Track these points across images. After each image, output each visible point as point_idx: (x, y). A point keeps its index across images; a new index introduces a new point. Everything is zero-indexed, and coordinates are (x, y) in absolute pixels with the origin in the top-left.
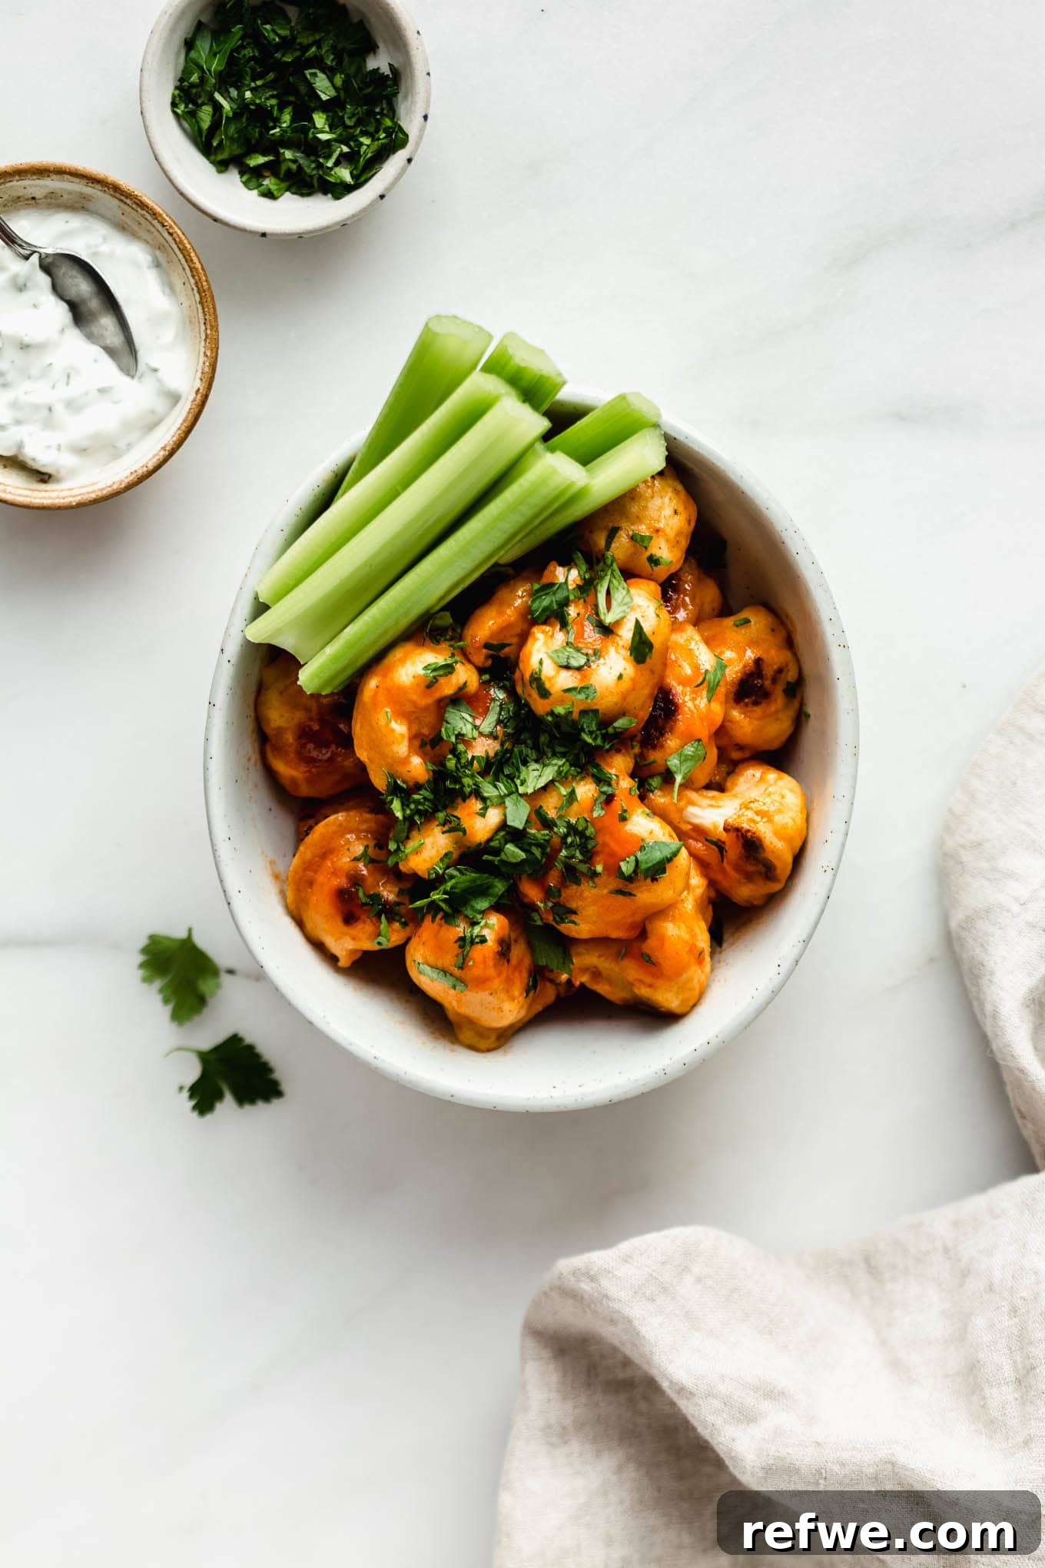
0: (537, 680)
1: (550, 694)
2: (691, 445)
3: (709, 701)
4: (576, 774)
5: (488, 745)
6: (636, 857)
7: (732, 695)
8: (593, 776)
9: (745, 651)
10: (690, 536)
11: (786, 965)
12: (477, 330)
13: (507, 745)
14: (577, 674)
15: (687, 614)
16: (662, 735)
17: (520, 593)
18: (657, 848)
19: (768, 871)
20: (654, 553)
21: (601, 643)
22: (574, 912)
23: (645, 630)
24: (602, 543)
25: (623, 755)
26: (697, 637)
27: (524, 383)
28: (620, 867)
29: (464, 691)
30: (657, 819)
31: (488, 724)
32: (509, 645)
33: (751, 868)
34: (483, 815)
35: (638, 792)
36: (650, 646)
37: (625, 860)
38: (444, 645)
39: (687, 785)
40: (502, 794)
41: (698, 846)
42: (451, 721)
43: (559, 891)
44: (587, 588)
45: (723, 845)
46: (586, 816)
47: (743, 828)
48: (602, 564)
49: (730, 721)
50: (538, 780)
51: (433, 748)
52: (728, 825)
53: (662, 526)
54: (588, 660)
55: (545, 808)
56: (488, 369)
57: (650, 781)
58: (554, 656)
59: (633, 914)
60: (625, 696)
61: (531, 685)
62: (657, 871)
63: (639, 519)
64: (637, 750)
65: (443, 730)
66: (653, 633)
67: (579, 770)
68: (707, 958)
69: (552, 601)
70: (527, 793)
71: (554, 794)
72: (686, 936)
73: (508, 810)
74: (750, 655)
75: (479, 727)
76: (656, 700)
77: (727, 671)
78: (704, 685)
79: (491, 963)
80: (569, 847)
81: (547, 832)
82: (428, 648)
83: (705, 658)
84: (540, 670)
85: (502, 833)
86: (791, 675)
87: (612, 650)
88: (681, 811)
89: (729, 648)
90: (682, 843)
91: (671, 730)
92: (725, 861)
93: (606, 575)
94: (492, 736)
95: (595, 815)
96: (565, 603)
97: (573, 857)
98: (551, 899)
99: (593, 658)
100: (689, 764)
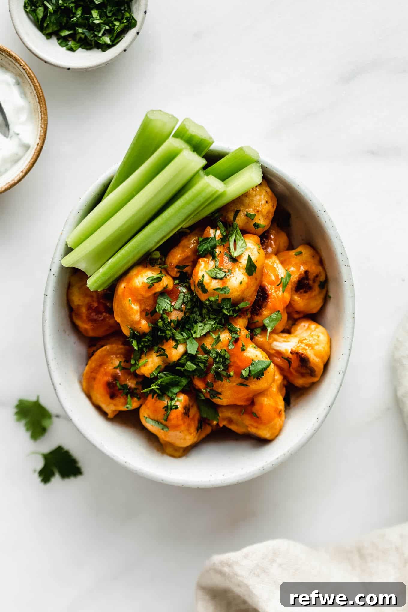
0: (201, 285)
1: (208, 291)
2: (275, 171)
3: (283, 292)
4: (220, 328)
5: (178, 314)
6: (250, 369)
7: (294, 289)
8: (229, 329)
9: (300, 267)
10: (273, 213)
11: (321, 418)
12: (171, 117)
13: (187, 315)
14: (220, 281)
15: (272, 249)
16: (261, 309)
17: (192, 241)
18: (259, 364)
19: (312, 372)
20: (256, 222)
21: (232, 266)
22: (220, 394)
23: (253, 260)
24: (232, 217)
25: (243, 318)
26: (278, 261)
27: (194, 143)
28: (242, 373)
29: (166, 289)
30: (259, 349)
31: (178, 304)
32: (187, 266)
33: (304, 371)
34: (176, 348)
35: (250, 337)
36: (255, 267)
37: (244, 369)
38: (157, 267)
39: (274, 332)
40: (185, 338)
41: (278, 360)
42: (160, 303)
43: (213, 384)
44: (225, 239)
45: (290, 360)
46: (225, 348)
47: (300, 352)
48: (231, 228)
49: (293, 301)
50: (202, 331)
51: (152, 316)
52: (293, 351)
53: (261, 209)
54: (226, 275)
55: (205, 345)
56: (176, 136)
57: (256, 330)
58: (209, 273)
59: (248, 395)
60: (243, 291)
61: (198, 287)
62: (260, 374)
63: (249, 206)
64: (249, 316)
65: (157, 307)
66: (257, 261)
67: (222, 326)
68: (283, 413)
69: (208, 247)
70: (197, 338)
71: (210, 338)
72: (273, 404)
73: (188, 346)
74: (302, 269)
75: (174, 306)
76: (258, 292)
77: (292, 277)
78: (281, 284)
79: (180, 418)
80: (217, 363)
81: (207, 356)
82: (148, 268)
83: (281, 272)
84: (203, 280)
85: (185, 357)
86: (322, 278)
87: (237, 270)
88: (270, 344)
89: (293, 266)
90: (271, 361)
91: (265, 307)
92: (291, 368)
93: (234, 233)
94: (180, 310)
95: (230, 348)
96: (215, 247)
97: (219, 368)
98: (209, 388)
99: (228, 274)
100: (274, 322)
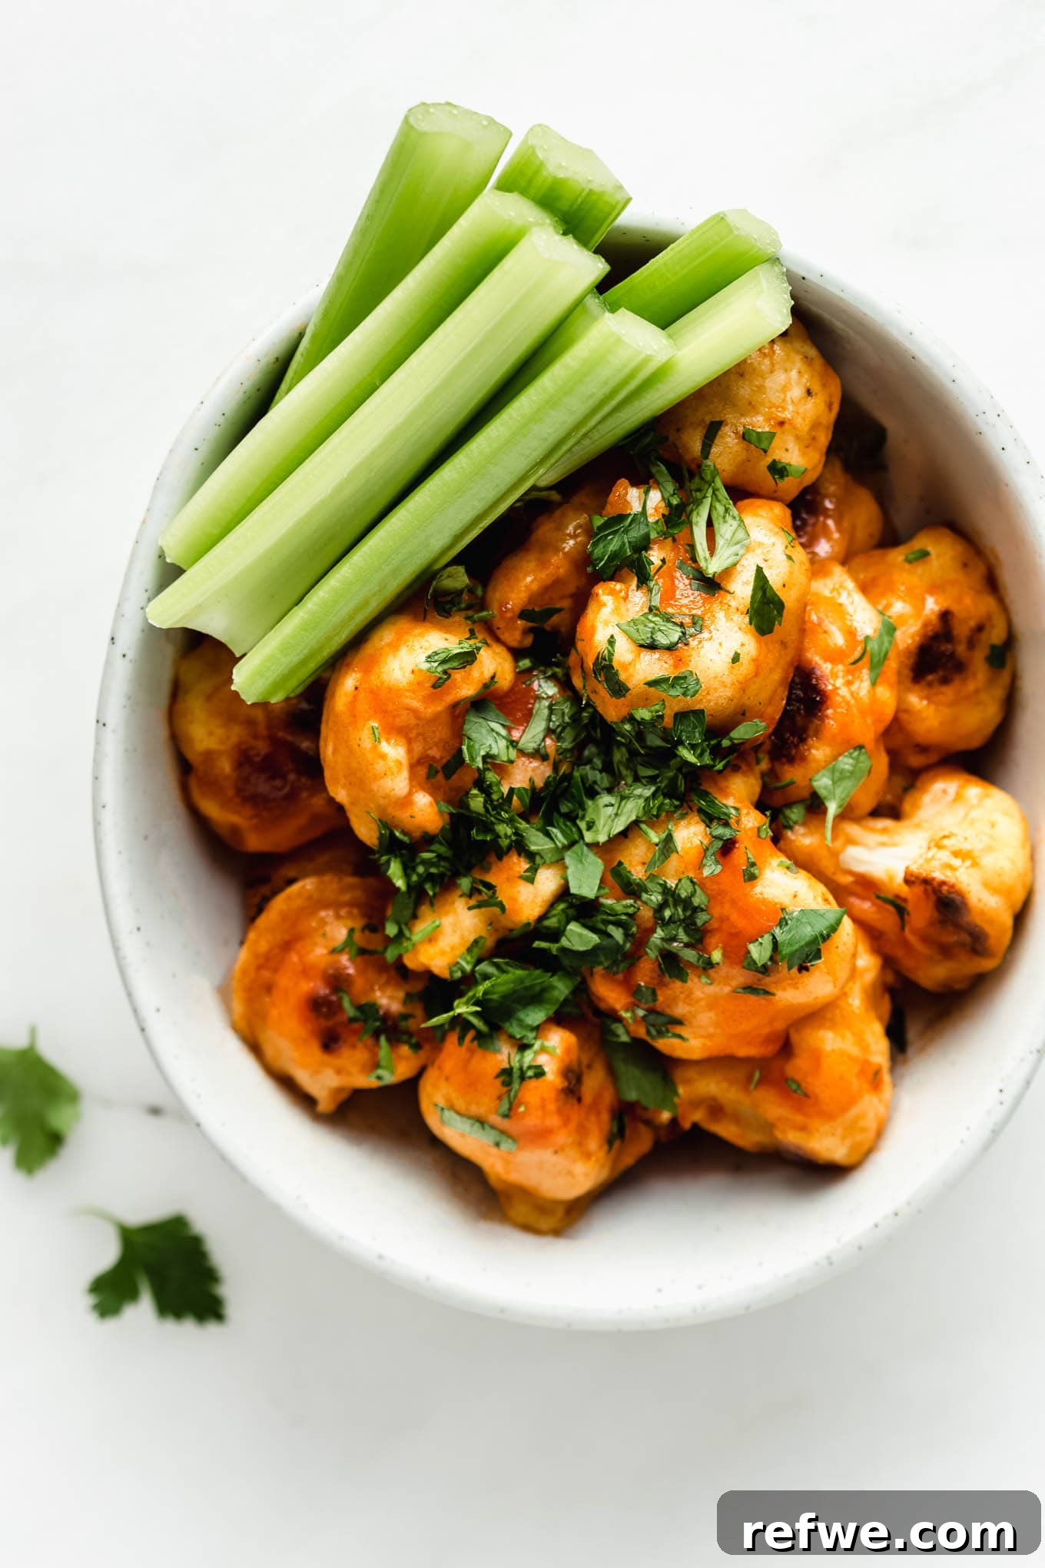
0: (605, 668)
1: (628, 690)
2: (829, 287)
3: (874, 684)
4: (672, 809)
5: (534, 770)
6: (774, 937)
7: (906, 672)
8: (701, 811)
9: (923, 600)
10: (831, 427)
11: (1012, 1090)
12: (485, 123)
13: (564, 769)
14: (666, 655)
15: (832, 546)
16: (803, 740)
17: (570, 529)
18: (804, 920)
19: (976, 942)
20: (777, 458)
21: (704, 604)
22: (679, 1022)
23: (770, 583)
24: (696, 446)
25: (744, 774)
26: (850, 584)
27: (564, 205)
28: (748, 952)
29: (492, 688)
30: (803, 874)
31: (532, 735)
32: (559, 610)
33: (951, 938)
34: (531, 880)
35: (771, 834)
36: (780, 605)
37: (757, 940)
38: (458, 618)
39: (847, 814)
40: (559, 845)
41: (865, 907)
42: (474, 735)
43: (654, 993)
44: (676, 518)
45: (903, 904)
46: (691, 875)
47: (934, 879)
48: (697, 480)
49: (906, 711)
50: (613, 821)
51: (448, 777)
52: (912, 875)
53: (789, 416)
54: (684, 634)
55: (626, 865)
56: (506, 185)
57: (788, 812)
58: (632, 630)
59: (771, 1022)
60: (743, 686)
61: (596, 678)
62: (808, 957)
63: (752, 407)
64: (764, 765)
65: (464, 748)
66: (784, 586)
67: (677, 803)
68: (886, 1078)
69: (623, 544)
70: (598, 843)
71: (639, 841)
72: (854, 1051)
73: (569, 872)
74: (932, 605)
75: (517, 743)
76: (791, 687)
77: (898, 634)
78: (866, 659)
79: (552, 1107)
80: (665, 924)
81: (631, 901)
82: (431, 623)
83: (864, 618)
84: (611, 654)
85: (562, 906)
86: (997, 635)
87: (720, 615)
88: (835, 854)
89: (900, 598)
90: (843, 910)
91: (817, 733)
92: (907, 929)
93: (705, 497)
94: (539, 754)
95: (706, 872)
96: (644, 545)
97: (674, 939)
98: (643, 1006)
99: (692, 630)
100: (848, 784)
